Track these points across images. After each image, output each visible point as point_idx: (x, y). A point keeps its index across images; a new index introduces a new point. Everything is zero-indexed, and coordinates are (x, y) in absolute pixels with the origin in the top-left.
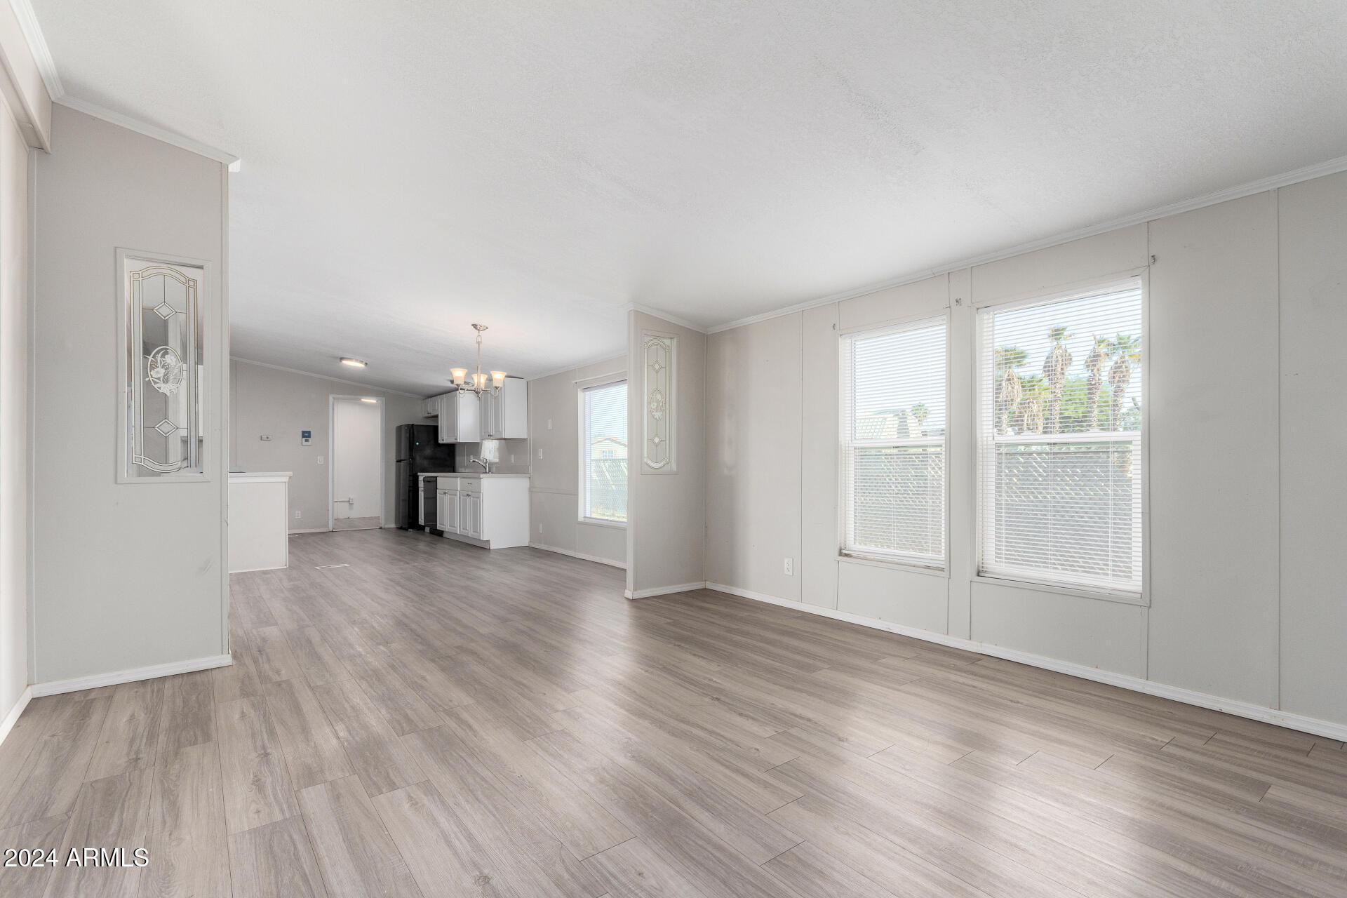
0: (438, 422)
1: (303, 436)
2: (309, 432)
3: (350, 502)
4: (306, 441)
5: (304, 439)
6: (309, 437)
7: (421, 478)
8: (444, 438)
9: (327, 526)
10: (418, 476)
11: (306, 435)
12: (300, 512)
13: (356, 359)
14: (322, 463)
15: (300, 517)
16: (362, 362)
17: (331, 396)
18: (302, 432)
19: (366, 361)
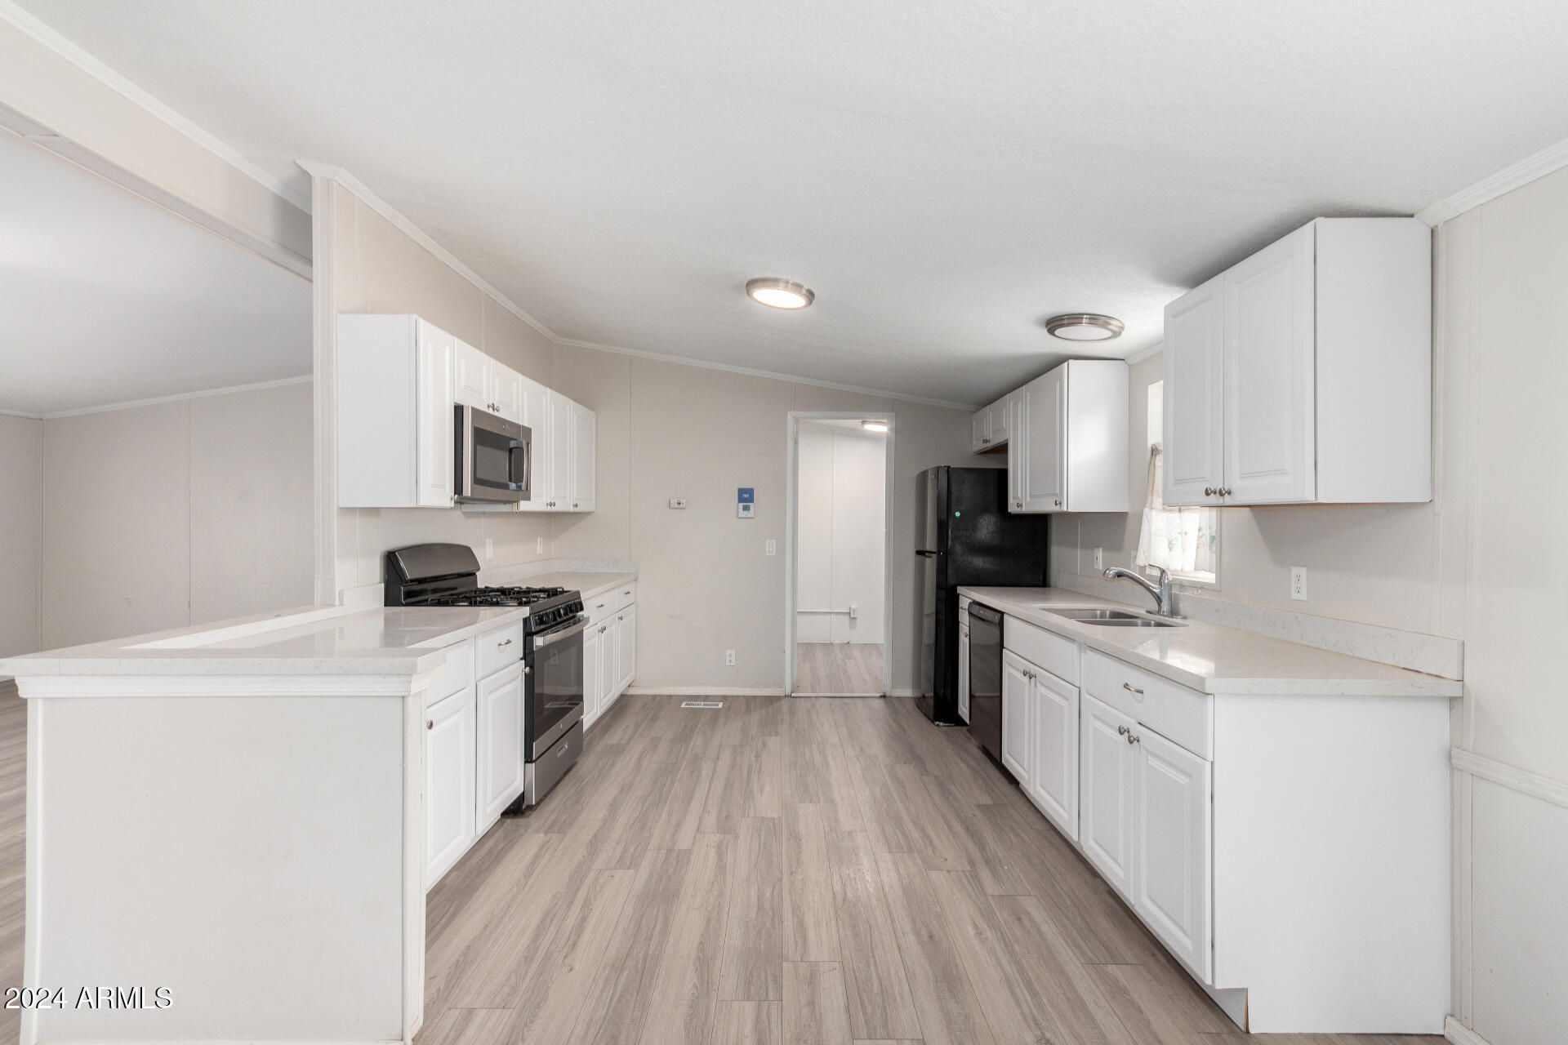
0: (1006, 461)
1: (741, 500)
2: (751, 491)
3: (851, 616)
4: (746, 508)
5: (741, 505)
6: (751, 500)
7: (964, 603)
8: (1023, 498)
9: (781, 685)
10: (957, 596)
11: (746, 496)
12: (733, 652)
13: (782, 285)
14: (774, 554)
15: (733, 663)
16: (799, 293)
17: (790, 415)
18: (739, 490)
19: (804, 292)
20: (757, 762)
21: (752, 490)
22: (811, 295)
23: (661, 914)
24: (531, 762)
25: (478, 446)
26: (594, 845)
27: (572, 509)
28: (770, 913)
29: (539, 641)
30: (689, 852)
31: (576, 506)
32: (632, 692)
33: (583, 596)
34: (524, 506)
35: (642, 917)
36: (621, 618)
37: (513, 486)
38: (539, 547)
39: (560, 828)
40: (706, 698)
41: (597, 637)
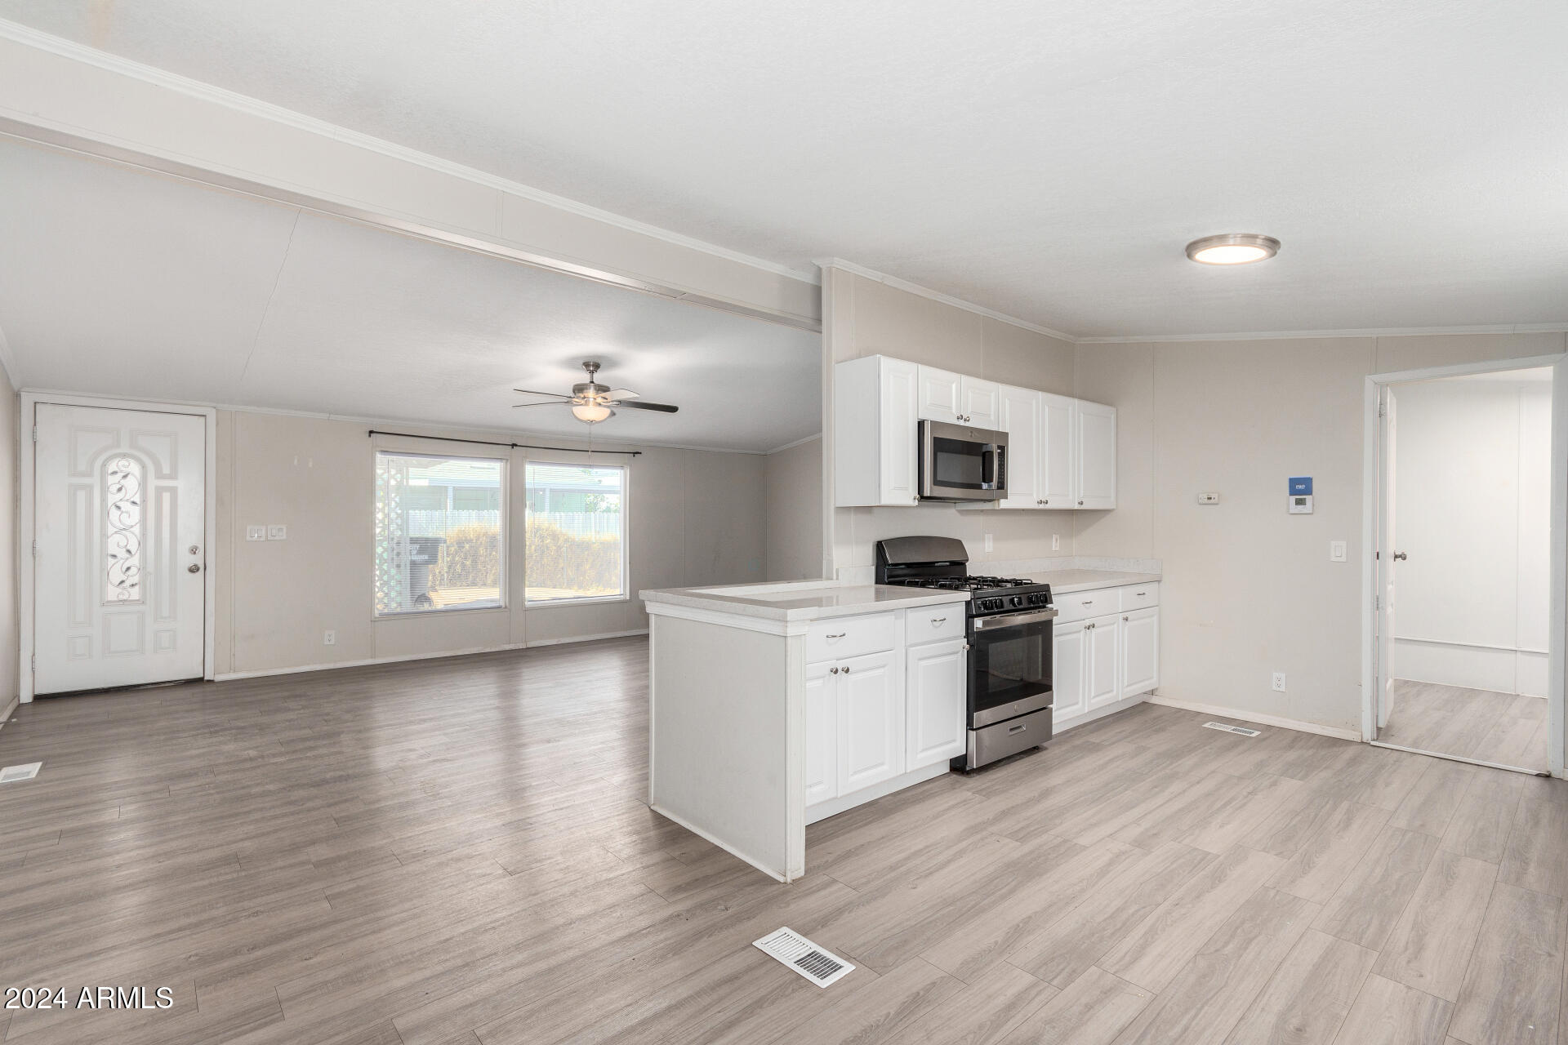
1: (1293, 492)
2: (1307, 481)
4: (1299, 502)
5: (1293, 498)
6: (1309, 491)
11: (1300, 488)
12: (1283, 676)
13: (1231, 241)
14: (1343, 559)
15: (1283, 689)
16: (1253, 244)
17: (1369, 381)
18: (1290, 479)
19: (1259, 241)
20: (1246, 797)
21: (1310, 480)
22: (1273, 244)
23: (1013, 883)
24: (973, 730)
25: (938, 454)
26: (1005, 814)
27: (1077, 507)
28: (1119, 925)
29: (978, 623)
30: (1085, 848)
31: (1081, 503)
32: (1154, 700)
33: (1053, 590)
34: (1004, 504)
35: (996, 879)
36: (1127, 619)
37: (985, 486)
38: (1055, 544)
39: (988, 794)
40: (1244, 723)
41: (1082, 632)
